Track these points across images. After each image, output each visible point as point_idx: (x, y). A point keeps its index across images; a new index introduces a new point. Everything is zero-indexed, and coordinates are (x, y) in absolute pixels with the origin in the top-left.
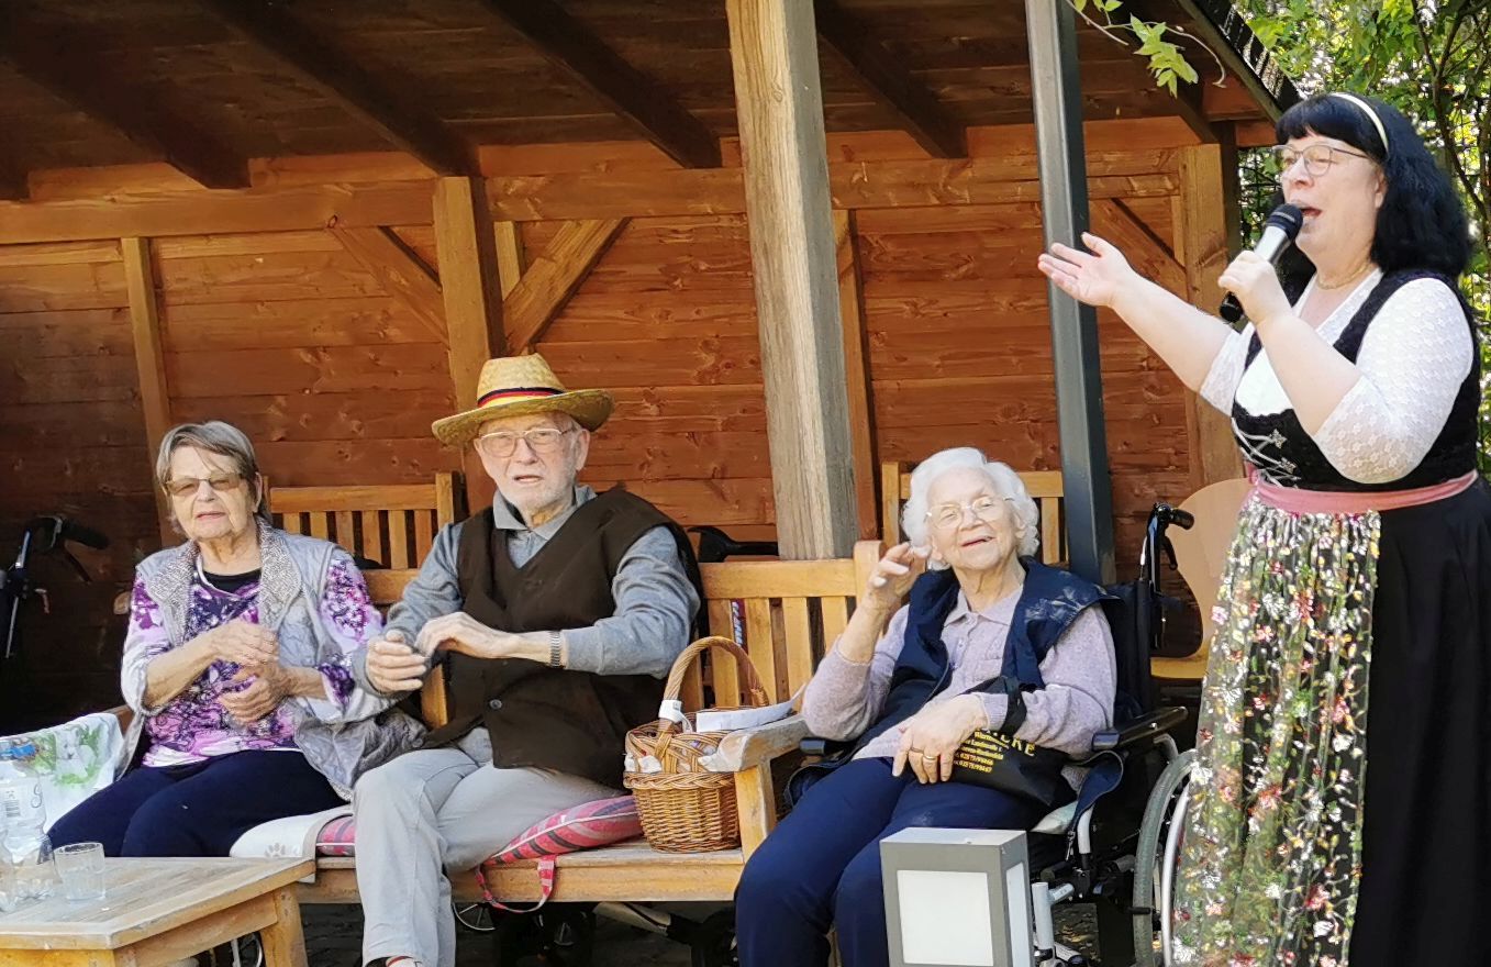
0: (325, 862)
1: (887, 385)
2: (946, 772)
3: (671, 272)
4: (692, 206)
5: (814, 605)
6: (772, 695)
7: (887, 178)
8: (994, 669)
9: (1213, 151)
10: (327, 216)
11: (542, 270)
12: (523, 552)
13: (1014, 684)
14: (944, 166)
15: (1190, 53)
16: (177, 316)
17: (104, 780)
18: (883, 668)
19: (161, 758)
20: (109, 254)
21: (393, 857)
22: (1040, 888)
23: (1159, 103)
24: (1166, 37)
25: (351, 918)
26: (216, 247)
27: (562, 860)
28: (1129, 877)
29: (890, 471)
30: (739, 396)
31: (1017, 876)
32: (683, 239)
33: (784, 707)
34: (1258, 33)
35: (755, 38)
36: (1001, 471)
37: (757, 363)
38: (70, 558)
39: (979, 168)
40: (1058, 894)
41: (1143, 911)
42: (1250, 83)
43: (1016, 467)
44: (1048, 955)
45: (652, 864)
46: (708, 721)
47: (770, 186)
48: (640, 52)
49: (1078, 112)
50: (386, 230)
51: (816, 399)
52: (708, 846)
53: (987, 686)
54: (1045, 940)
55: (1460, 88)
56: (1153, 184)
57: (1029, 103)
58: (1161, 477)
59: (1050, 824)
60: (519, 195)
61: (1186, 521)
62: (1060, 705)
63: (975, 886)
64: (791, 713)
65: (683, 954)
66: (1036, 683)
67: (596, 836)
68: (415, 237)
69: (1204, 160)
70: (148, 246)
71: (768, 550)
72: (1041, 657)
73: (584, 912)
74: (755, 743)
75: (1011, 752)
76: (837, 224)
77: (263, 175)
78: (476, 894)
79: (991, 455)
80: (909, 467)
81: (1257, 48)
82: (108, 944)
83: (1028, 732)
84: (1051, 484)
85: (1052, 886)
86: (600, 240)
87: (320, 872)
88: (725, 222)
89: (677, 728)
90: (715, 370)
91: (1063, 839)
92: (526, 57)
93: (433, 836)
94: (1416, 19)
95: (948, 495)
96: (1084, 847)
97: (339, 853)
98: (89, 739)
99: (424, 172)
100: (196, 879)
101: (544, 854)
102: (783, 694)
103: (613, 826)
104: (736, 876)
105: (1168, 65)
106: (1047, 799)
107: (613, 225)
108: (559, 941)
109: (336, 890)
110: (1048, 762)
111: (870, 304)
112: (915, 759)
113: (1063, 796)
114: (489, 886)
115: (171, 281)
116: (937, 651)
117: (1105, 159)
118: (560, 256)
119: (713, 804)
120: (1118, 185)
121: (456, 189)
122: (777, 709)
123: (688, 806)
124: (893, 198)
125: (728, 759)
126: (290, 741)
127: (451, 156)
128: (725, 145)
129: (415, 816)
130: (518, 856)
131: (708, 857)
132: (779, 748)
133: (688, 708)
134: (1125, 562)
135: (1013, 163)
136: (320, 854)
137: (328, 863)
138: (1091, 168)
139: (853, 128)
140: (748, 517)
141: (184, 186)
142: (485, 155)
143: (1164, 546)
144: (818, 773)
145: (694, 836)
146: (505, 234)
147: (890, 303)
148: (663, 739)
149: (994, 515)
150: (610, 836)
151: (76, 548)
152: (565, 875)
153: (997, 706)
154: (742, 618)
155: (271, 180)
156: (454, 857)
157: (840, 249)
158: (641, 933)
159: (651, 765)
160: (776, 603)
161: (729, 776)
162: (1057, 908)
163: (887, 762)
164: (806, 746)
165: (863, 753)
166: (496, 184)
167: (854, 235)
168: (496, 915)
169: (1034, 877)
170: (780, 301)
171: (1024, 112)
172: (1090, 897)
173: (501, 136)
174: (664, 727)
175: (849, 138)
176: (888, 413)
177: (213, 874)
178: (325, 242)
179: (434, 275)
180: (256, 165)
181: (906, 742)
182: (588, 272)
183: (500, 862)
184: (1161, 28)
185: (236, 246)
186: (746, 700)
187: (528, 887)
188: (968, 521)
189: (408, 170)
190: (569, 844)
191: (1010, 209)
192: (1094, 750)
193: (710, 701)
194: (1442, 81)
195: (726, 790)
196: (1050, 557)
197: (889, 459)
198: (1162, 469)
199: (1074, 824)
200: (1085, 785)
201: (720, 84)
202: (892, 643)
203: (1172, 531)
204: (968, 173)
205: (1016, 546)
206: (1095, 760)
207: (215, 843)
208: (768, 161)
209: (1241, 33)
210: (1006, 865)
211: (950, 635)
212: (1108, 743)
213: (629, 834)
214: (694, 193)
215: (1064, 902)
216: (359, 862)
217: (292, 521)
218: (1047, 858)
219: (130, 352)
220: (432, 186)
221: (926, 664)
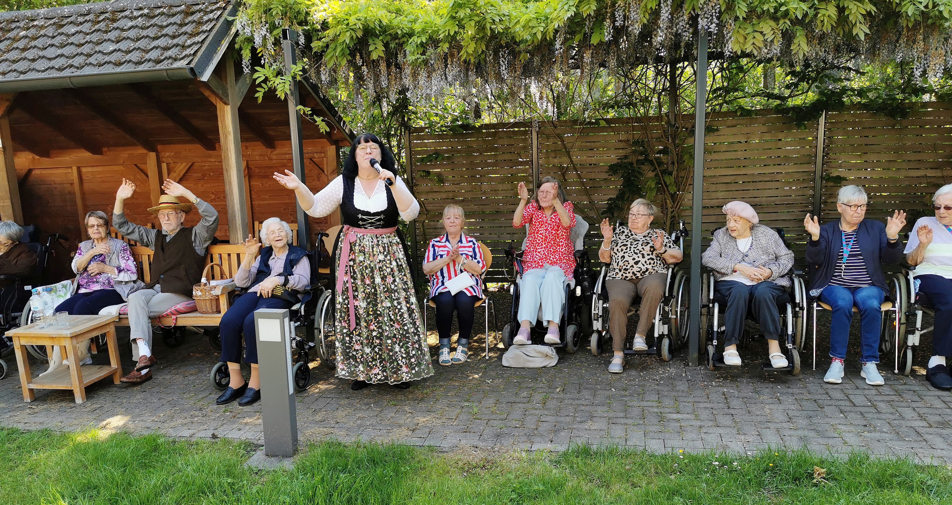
0: (121, 316)
1: (256, 203)
2: (270, 295)
3: (204, 176)
4: (209, 160)
5: (238, 255)
6: (228, 277)
7: (255, 153)
8: (281, 270)
9: (334, 147)
10: (121, 162)
12: (168, 238)
13: (286, 274)
14: (269, 150)
15: (328, 124)
16: (86, 186)
17: (68, 296)
18: (254, 270)
19: (82, 291)
20: (70, 170)
22: (292, 323)
23: (321, 136)
24: (323, 120)
25: (127, 329)
26: (95, 169)
27: (178, 316)
28: (313, 321)
29: (256, 223)
30: (220, 205)
31: (287, 320)
32: (207, 167)
33: (231, 279)
34: (344, 119)
35: (224, 119)
36: (284, 223)
37: (225, 197)
38: (60, 244)
39: (278, 151)
40: (296, 324)
41: (317, 329)
42: (343, 132)
43: (288, 223)
44: (294, 339)
45: (199, 317)
46: (213, 283)
47: (228, 155)
48: (197, 123)
49: (301, 138)
50: (136, 165)
51: (239, 206)
52: (213, 313)
53: (280, 275)
54: (293, 336)
55: (393, 133)
56: (319, 155)
57: (290, 136)
58: (321, 225)
60: (168, 157)
61: (327, 235)
62: (297, 279)
63: (276, 323)
64: (233, 281)
65: (207, 338)
66: (291, 274)
67: (186, 310)
68: (142, 166)
69: (332, 150)
70: (79, 169)
71: (227, 242)
72: (293, 268)
73: (183, 329)
74: (224, 288)
75: (285, 290)
76: (244, 164)
77: (106, 152)
78: (157, 324)
79: (282, 220)
80: (261, 223)
81: (344, 123)
82: (69, 336)
83: (289, 285)
84: (295, 226)
85: (295, 322)
86: (187, 168)
87: (120, 319)
88: (217, 163)
89: (205, 285)
90: (215, 199)
91: (298, 311)
92: (170, 124)
93: (147, 309)
94: (382, 116)
95: (272, 229)
96: (303, 313)
97: (124, 314)
98: (64, 287)
99: (145, 151)
100: (90, 320)
101: (173, 314)
103: (189, 308)
104: (220, 320)
105: (323, 128)
106: (294, 301)
107: (190, 164)
108: (177, 335)
109: (123, 323)
110: (294, 293)
111: (252, 183)
112: (262, 292)
113: (298, 301)
114: (160, 322)
115: (84, 177)
116: (268, 266)
117: (308, 149)
118: (177, 171)
119: (214, 303)
120: (311, 155)
121: (153, 155)
122: (229, 280)
123: (208, 303)
124: (257, 158)
125: (217, 292)
126: (112, 287)
127: (151, 148)
128: (217, 145)
129: (142, 304)
130: (167, 315)
131: (213, 315)
132: (230, 289)
133: (208, 280)
134: (313, 245)
135: (284, 150)
136: (120, 314)
137: (122, 316)
138: (304, 151)
139: (247, 141)
140: (223, 234)
141: (86, 155)
142: (160, 147)
143: (322, 241)
144: (239, 295)
145: (209, 310)
146: (164, 166)
147: (256, 183)
148: (202, 287)
149: (283, 234)
150: (189, 310)
151: (62, 241)
152: (179, 320)
153: (282, 279)
154: (221, 258)
155: (108, 153)
156: (152, 314)
157: (244, 170)
158: (197, 333)
159: (199, 293)
160: (229, 255)
161: (218, 296)
162: (296, 328)
163: (256, 293)
164: (236, 289)
165: (250, 291)
166: (162, 154)
167: (248, 167)
168: (162, 329)
169: (291, 320)
170: (230, 182)
171: (289, 138)
172: (304, 325)
173: (163, 143)
174: (202, 284)
175: (247, 144)
176: (256, 209)
177: (94, 319)
178: (121, 168)
179: (147, 176)
180: (105, 149)
181: (260, 288)
182: (184, 175)
183: (163, 316)
184: (322, 118)
185: (100, 169)
186: (222, 278)
187: (170, 322)
188: (277, 235)
189: (141, 151)
190: (179, 312)
191: (286, 161)
192: (305, 290)
193: (213, 278)
194: (388, 131)
195: (217, 299)
196: (295, 244)
197: (256, 220)
199: (300, 308)
200: (303, 298)
201: (216, 131)
202: (256, 264)
203: (324, 238)
204: (275, 152)
205: (288, 241)
207: (95, 312)
208: (227, 149)
209: (340, 118)
210: (284, 318)
211: (270, 262)
212: (309, 288)
213: (194, 310)
214: (210, 156)
215: (298, 326)
216: (129, 316)
218: (294, 316)
219: (74, 194)
220: (146, 155)
221: (265, 269)
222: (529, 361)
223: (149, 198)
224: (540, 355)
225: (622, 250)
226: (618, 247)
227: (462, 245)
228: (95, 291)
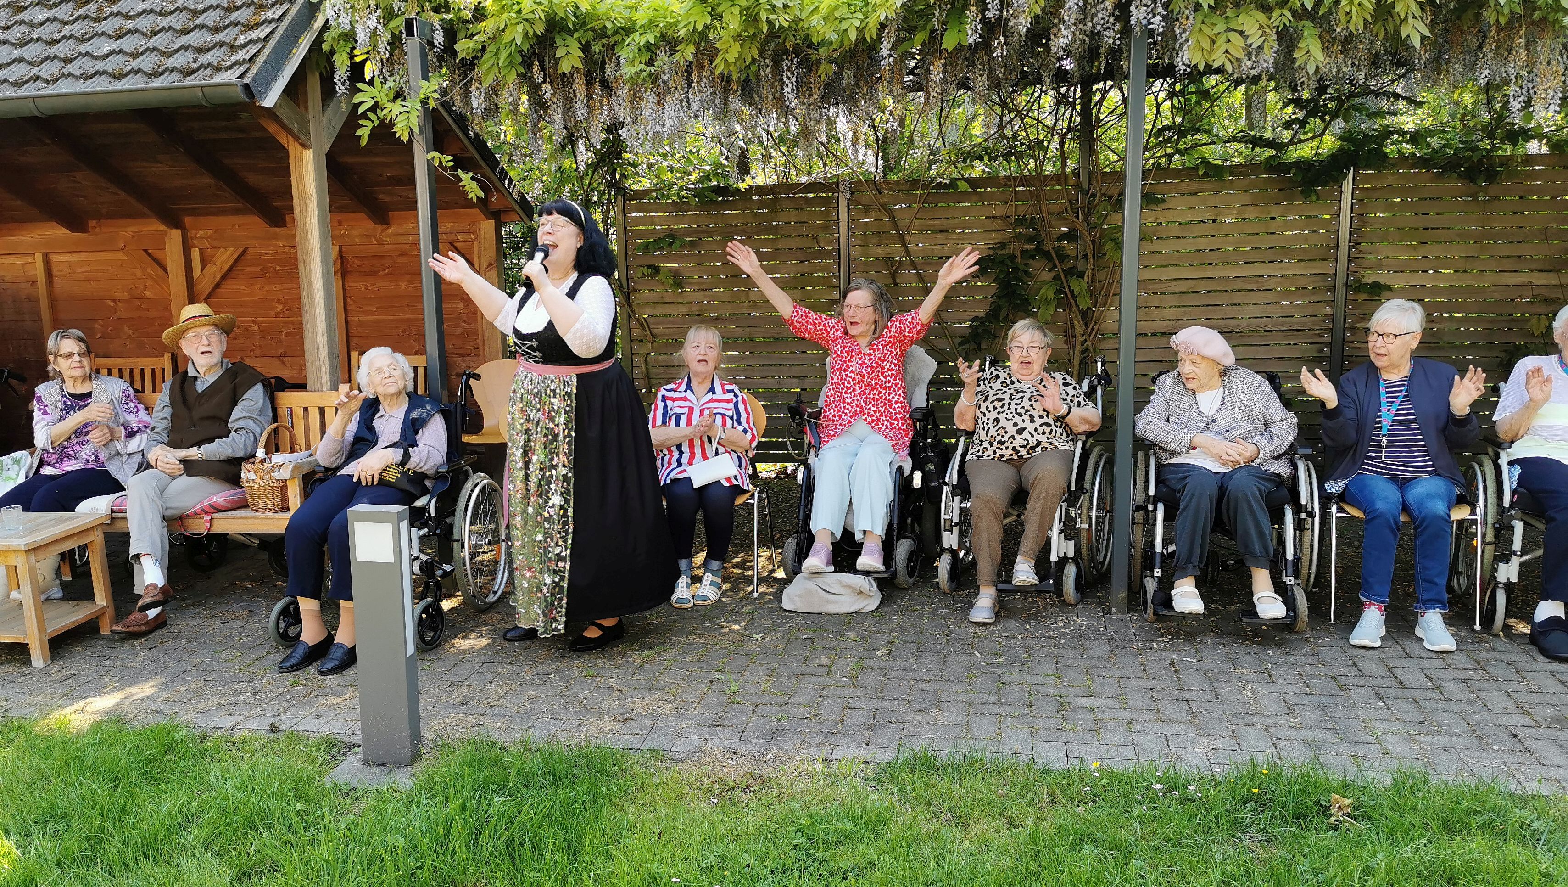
0: (115, 515)
1: (354, 319)
2: (376, 481)
3: (265, 270)
4: (274, 243)
5: (322, 410)
6: (303, 448)
7: (355, 232)
8: (397, 437)
9: (492, 222)
10: (121, 244)
11: (210, 269)
12: (200, 387)
13: (406, 444)
14: (379, 228)
15: (482, 186)
16: (58, 286)
17: (21, 479)
18: (349, 436)
19: (47, 471)
20: (30, 259)
21: (143, 512)
22: (414, 530)
23: (469, 204)
24: (472, 178)
25: (125, 538)
26: (75, 257)
27: (214, 515)
28: (451, 527)
29: (354, 354)
30: (292, 322)
31: (404, 525)
32: (269, 257)
33: (308, 453)
34: (512, 174)
35: (301, 175)
36: (399, 356)
37: (300, 309)
38: (11, 387)
39: (393, 229)
40: (422, 533)
41: (457, 540)
42: (506, 194)
43: (405, 354)
44: (417, 558)
45: (252, 518)
46: (277, 458)
47: (306, 235)
48: (253, 179)
49: (435, 207)
50: (146, 251)
51: (324, 324)
52: (275, 510)
53: (394, 445)
54: (416, 552)
55: (595, 198)
56: (465, 236)
57: (416, 202)
58: (467, 359)
59: (419, 503)
60: (201, 238)
61: (478, 377)
62: (425, 453)
63: (386, 531)
64: (311, 455)
65: (264, 556)
66: (414, 444)
67: (229, 506)
68: (157, 254)
69: (488, 227)
70: (46, 256)
71: (303, 387)
72: (417, 433)
73: (223, 538)
74: (295, 468)
75: (404, 474)
76: (334, 252)
77: (94, 227)
78: (178, 529)
79: (394, 350)
80: (362, 353)
81: (511, 181)
82: (23, 548)
83: (411, 465)
84: (421, 362)
85: (419, 529)
86: (235, 257)
87: (112, 519)
88: (287, 250)
89: (263, 461)
90: (282, 312)
91: (423, 510)
92: (207, 180)
93: (160, 503)
94: (577, 170)
95: (378, 365)
96: (433, 513)
97: (120, 511)
98: (17, 462)
99: (162, 227)
100: (61, 521)
101: (207, 513)
102: (308, 447)
103: (233, 502)
104: (286, 523)
105: (473, 191)
106: (417, 493)
107: (241, 250)
108: (212, 549)
109: (119, 527)
110: (419, 477)
111: (347, 285)
112: (363, 475)
113: (425, 492)
114: (182, 525)
115: (55, 271)
116: (371, 429)
117: (447, 226)
118: (218, 263)
119: (278, 493)
120: (453, 236)
121: (176, 234)
122: (305, 453)
123: (267, 493)
124: (358, 241)
125: (284, 474)
126: (102, 465)
127: (174, 221)
128: (288, 218)
129: (152, 495)
130: (196, 513)
131: (275, 515)
132: (306, 470)
133: (268, 452)
134: (452, 394)
135: (407, 227)
136: (112, 511)
137: (116, 515)
138: (440, 230)
139: (341, 212)
140: (295, 373)
141: (62, 232)
142: (188, 220)
143: (468, 387)
144: (321, 480)
145: (269, 506)
146: (195, 254)
147: (356, 285)
148: (258, 465)
149: (397, 373)
150: (235, 506)
151: (13, 382)
152: (215, 522)
153: (396, 455)
154: (291, 415)
155: (98, 230)
156: (169, 513)
157: (335, 263)
158: (245, 546)
159: (252, 476)
160: (306, 409)
161: (285, 481)
162: (421, 539)
163: (351, 476)
164: (317, 469)
165: (341, 472)
166: (192, 233)
167: (341, 256)
168: (186, 538)
169: (411, 525)
170: (310, 283)
171: (413, 206)
172: (435, 534)
173: (194, 212)
174: (258, 460)
175: (341, 216)
176: (354, 330)
177: (68, 519)
178: (120, 256)
179: (165, 270)
180: (92, 223)
181: (359, 467)
182: (230, 270)
183: (188, 516)
184: (471, 174)
185: (83, 257)
186: (293, 449)
187: (200, 526)
188: (387, 375)
189: (155, 226)
190: (217, 509)
191: (407, 247)
192: (437, 472)
193: (277, 450)
194: (587, 195)
195: (283, 487)
196: (421, 391)
197: (354, 349)
198: (468, 355)
199: (429, 503)
200: (433, 487)
201: (286, 192)
202: (353, 427)
203: (472, 382)
204: (390, 231)
205: (405, 388)
206: (438, 477)
207: (68, 506)
208: (306, 224)
209: (504, 174)
210: (400, 520)
211: (377, 423)
212: (444, 470)
213: (242, 505)
214: (275, 237)
215: (424, 536)
216: (129, 515)
217: (104, 371)
218: (417, 517)
219: (38, 300)
220: (164, 233)
221: (367, 435)
222: (829, 602)
223: (167, 308)
224: (849, 592)
225: (995, 408)
226: (988, 403)
227: (715, 397)
228: (68, 472)
